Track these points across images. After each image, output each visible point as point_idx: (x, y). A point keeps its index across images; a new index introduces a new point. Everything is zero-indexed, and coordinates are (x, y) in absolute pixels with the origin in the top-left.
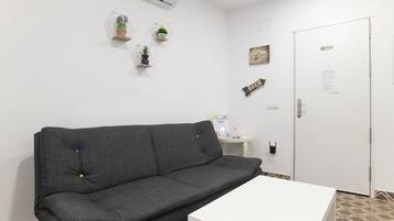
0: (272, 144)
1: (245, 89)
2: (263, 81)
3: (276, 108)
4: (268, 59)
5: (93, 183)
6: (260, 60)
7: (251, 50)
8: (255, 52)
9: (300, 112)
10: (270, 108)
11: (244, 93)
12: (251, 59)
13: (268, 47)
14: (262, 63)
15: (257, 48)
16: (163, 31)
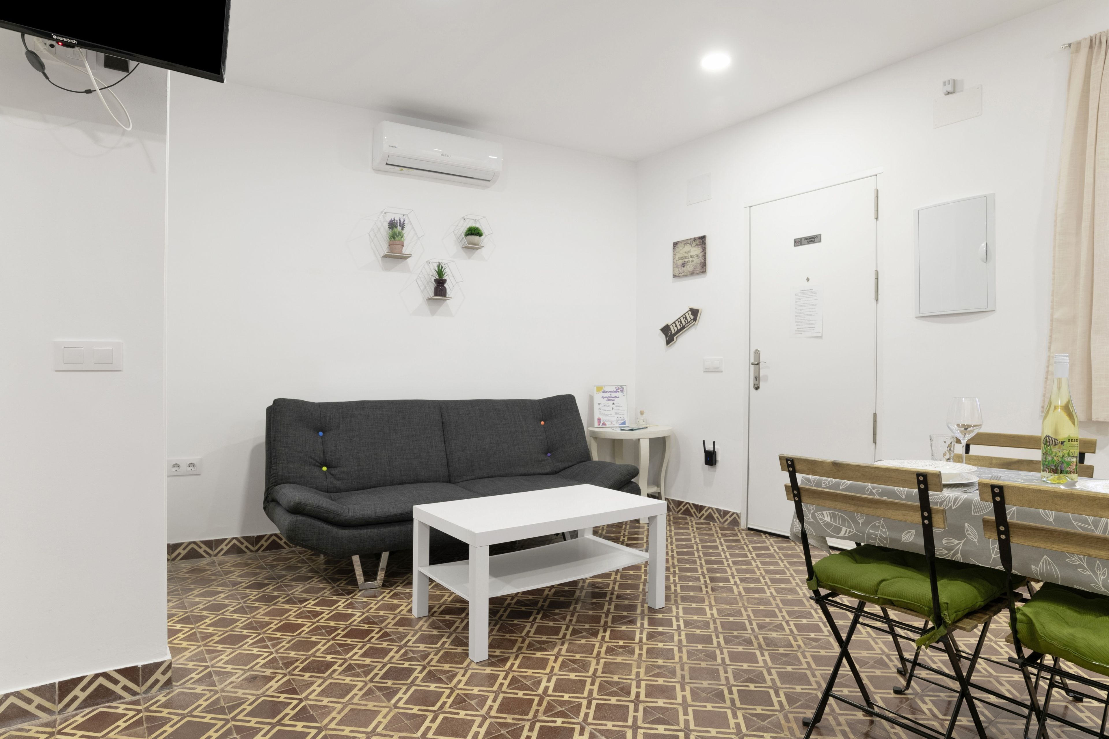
0: (710, 447)
1: (666, 330)
2: (695, 312)
3: (717, 370)
4: (704, 265)
5: (339, 479)
6: (689, 268)
7: (675, 244)
8: (682, 250)
9: (757, 378)
10: (708, 370)
11: (663, 338)
12: (675, 265)
13: (702, 240)
14: (693, 273)
15: (686, 242)
16: (474, 232)
